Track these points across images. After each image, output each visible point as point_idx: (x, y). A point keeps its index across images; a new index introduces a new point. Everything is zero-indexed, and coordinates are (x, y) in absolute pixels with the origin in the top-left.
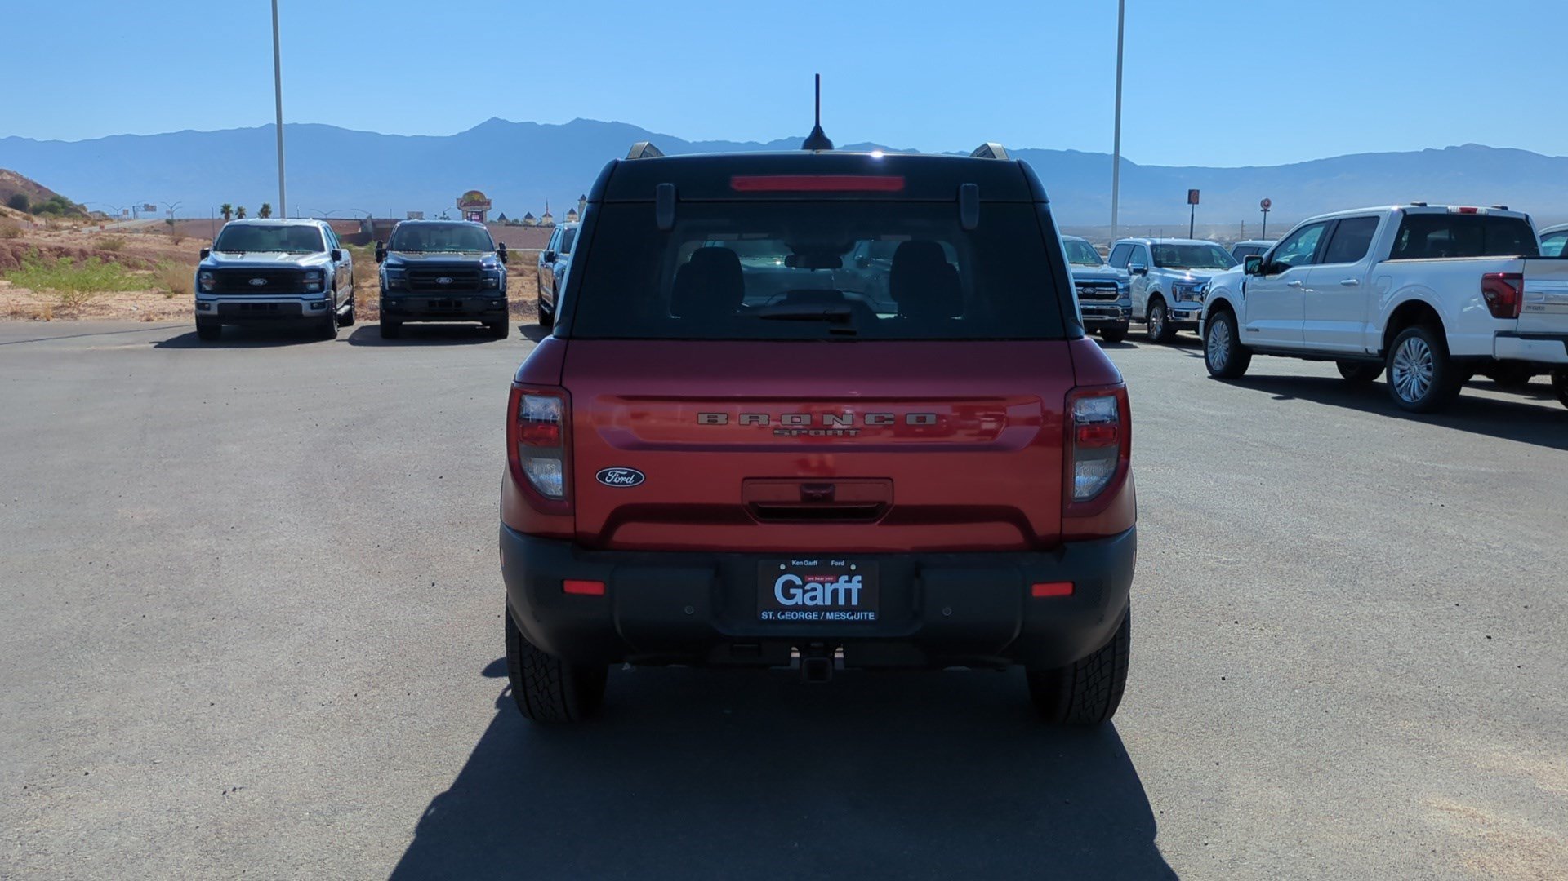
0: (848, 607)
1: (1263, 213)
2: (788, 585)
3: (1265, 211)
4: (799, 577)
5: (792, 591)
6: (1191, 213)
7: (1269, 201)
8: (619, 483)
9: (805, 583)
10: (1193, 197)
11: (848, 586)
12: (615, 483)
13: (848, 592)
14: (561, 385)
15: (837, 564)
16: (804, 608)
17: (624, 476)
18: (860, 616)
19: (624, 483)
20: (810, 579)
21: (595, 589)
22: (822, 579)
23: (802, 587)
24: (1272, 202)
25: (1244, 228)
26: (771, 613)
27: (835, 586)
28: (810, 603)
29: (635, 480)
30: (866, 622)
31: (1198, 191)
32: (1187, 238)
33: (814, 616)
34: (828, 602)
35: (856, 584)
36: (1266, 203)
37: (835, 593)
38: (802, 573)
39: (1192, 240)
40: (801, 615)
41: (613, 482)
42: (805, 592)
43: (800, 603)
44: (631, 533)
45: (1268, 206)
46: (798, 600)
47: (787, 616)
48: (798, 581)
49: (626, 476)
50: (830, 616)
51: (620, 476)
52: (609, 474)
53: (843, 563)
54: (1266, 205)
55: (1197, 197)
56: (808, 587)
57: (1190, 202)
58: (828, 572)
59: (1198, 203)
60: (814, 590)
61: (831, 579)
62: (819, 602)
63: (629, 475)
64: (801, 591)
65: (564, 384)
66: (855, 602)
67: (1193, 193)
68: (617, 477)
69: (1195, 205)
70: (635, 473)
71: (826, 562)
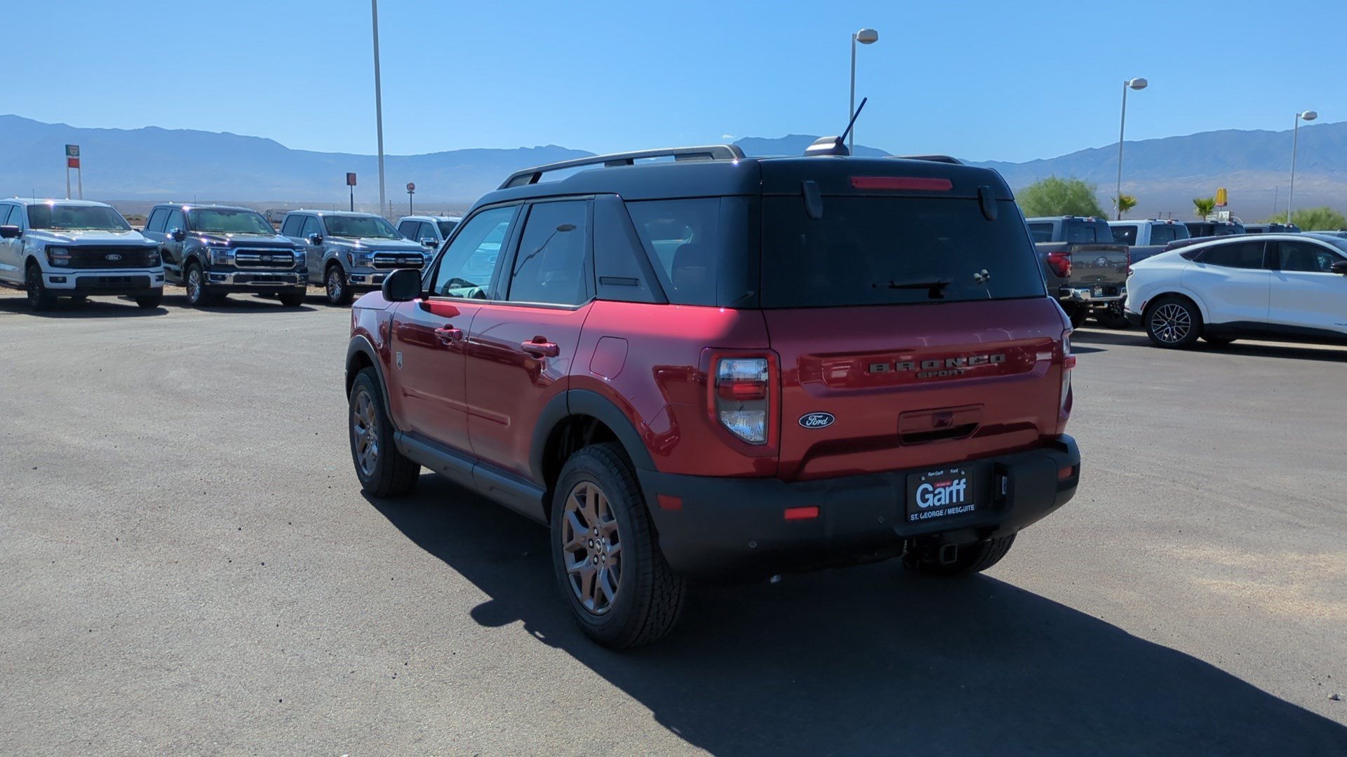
0: (959, 504)
1: (409, 195)
2: (925, 491)
3: (411, 193)
4: (930, 484)
5: (927, 496)
6: (350, 193)
7: (413, 184)
8: (816, 426)
9: (935, 489)
10: (351, 179)
11: (958, 487)
12: (813, 426)
13: (958, 491)
14: (770, 348)
15: (954, 471)
16: (934, 508)
17: (820, 419)
18: (966, 509)
19: (820, 425)
20: (938, 485)
21: (812, 512)
22: (944, 484)
23: (933, 492)
24: (416, 187)
25: (392, 207)
26: (916, 515)
27: (951, 488)
28: (937, 504)
29: (829, 422)
30: (969, 512)
31: (355, 174)
32: (348, 211)
33: (940, 513)
34: (948, 502)
35: (962, 487)
36: (411, 186)
37: (951, 493)
38: (933, 482)
39: (353, 213)
40: (934, 514)
41: (811, 425)
42: (935, 496)
43: (932, 505)
44: (818, 465)
45: (413, 188)
46: (930, 503)
47: (926, 516)
48: (931, 489)
49: (822, 419)
50: (951, 511)
51: (818, 419)
52: (810, 419)
53: (957, 471)
54: (411, 188)
55: (355, 179)
56: (936, 492)
57: (348, 183)
58: (949, 479)
59: (355, 184)
60: (940, 493)
61: (948, 484)
62: (943, 502)
63: (825, 417)
64: (932, 495)
65: (772, 347)
66: (962, 499)
67: (350, 176)
68: (815, 420)
69: (353, 186)
70: (828, 416)
71: (946, 471)
